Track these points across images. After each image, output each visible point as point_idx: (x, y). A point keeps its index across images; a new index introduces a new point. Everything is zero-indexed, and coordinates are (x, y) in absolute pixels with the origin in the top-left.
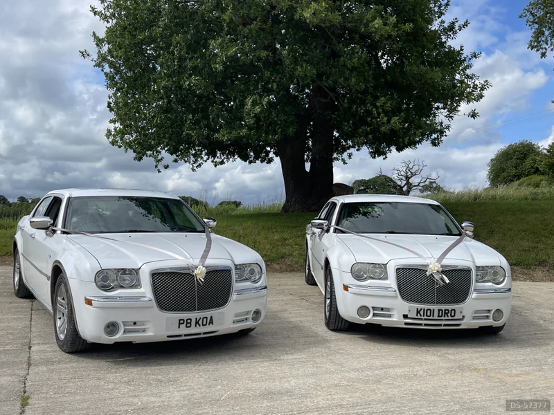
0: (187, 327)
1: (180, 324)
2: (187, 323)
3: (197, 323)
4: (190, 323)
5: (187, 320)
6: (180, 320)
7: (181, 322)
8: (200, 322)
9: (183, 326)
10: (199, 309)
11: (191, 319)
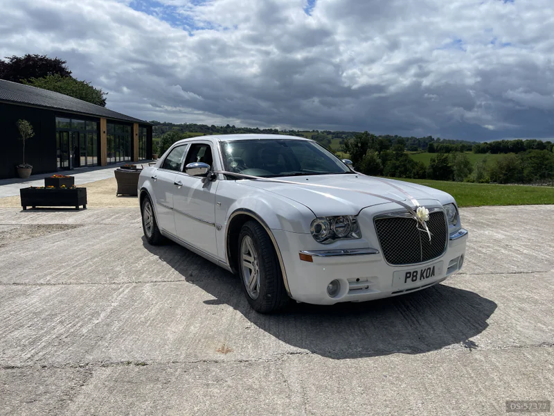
0: (413, 281)
1: (407, 277)
2: (413, 276)
3: (422, 275)
4: (416, 276)
5: (414, 272)
6: (407, 273)
7: (408, 275)
8: (425, 275)
9: (409, 280)
10: (424, 260)
11: (417, 272)
